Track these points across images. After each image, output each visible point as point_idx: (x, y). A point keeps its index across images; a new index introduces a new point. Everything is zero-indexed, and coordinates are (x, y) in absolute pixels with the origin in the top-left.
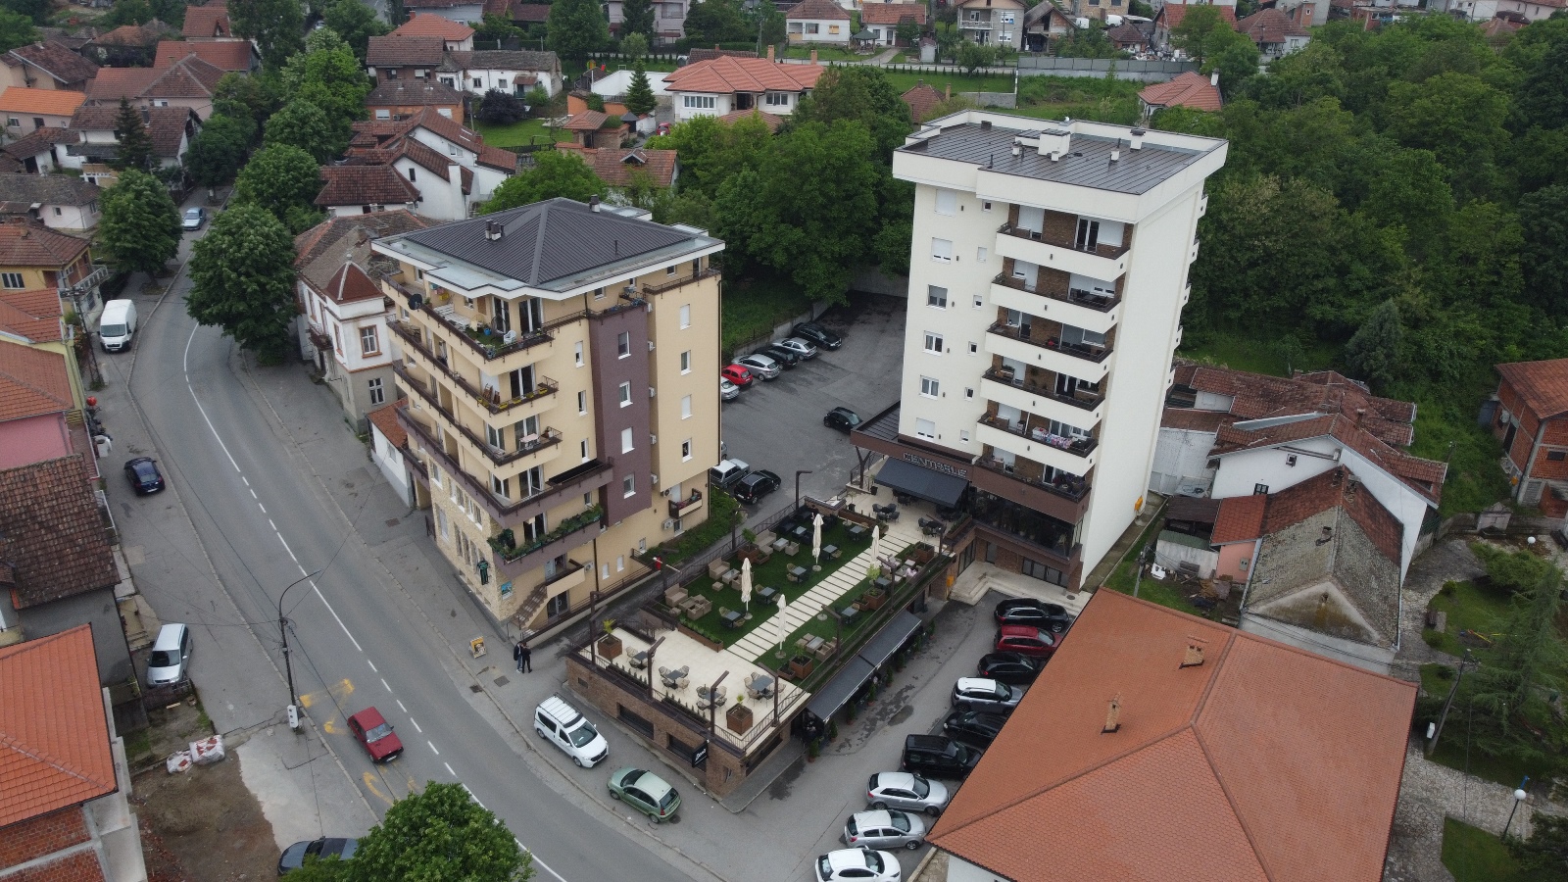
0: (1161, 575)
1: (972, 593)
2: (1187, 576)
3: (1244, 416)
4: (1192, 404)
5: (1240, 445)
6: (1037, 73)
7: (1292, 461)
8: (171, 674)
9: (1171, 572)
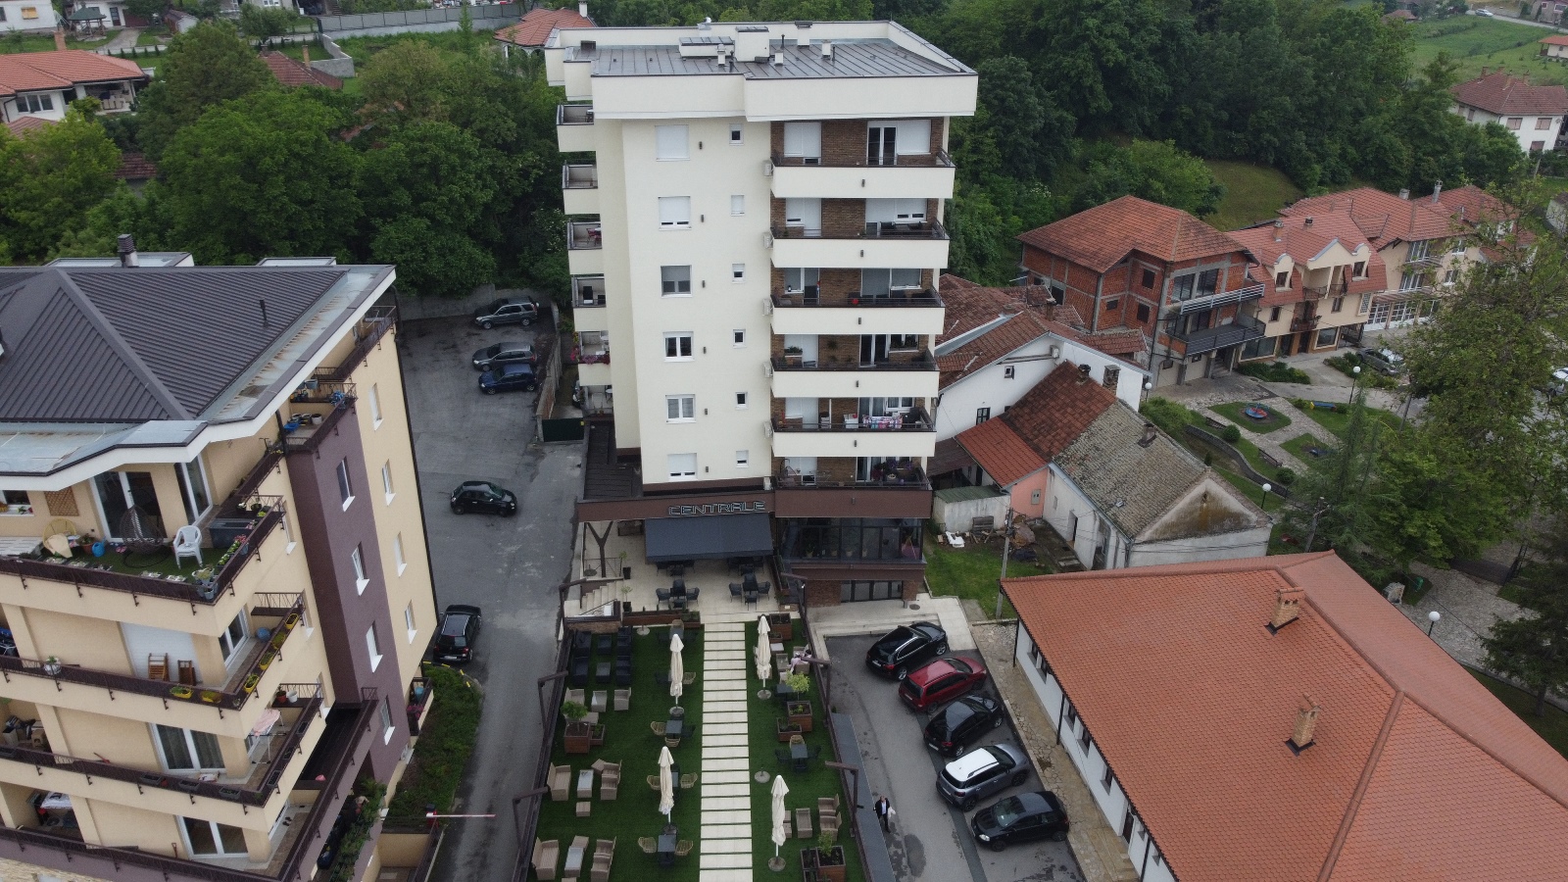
0: (960, 542)
5: (961, 372)
7: (1010, 373)
9: (968, 534)
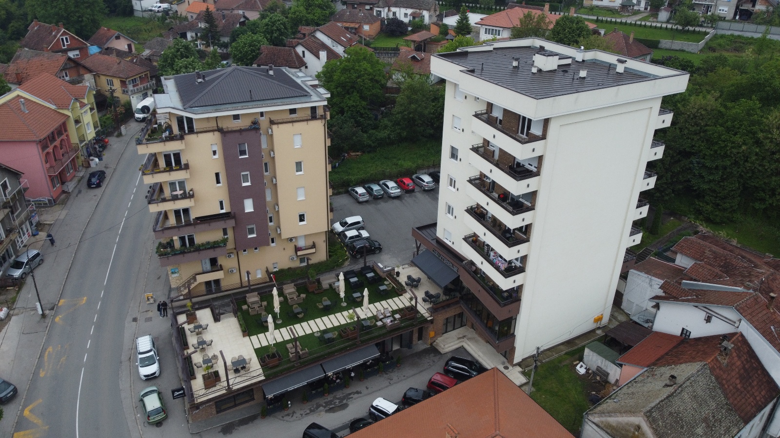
0: (582, 371)
1: (446, 346)
2: (598, 378)
3: (694, 277)
4: (673, 261)
5: (675, 297)
6: (729, 33)
7: (708, 320)
8: (17, 273)
9: (590, 371)
